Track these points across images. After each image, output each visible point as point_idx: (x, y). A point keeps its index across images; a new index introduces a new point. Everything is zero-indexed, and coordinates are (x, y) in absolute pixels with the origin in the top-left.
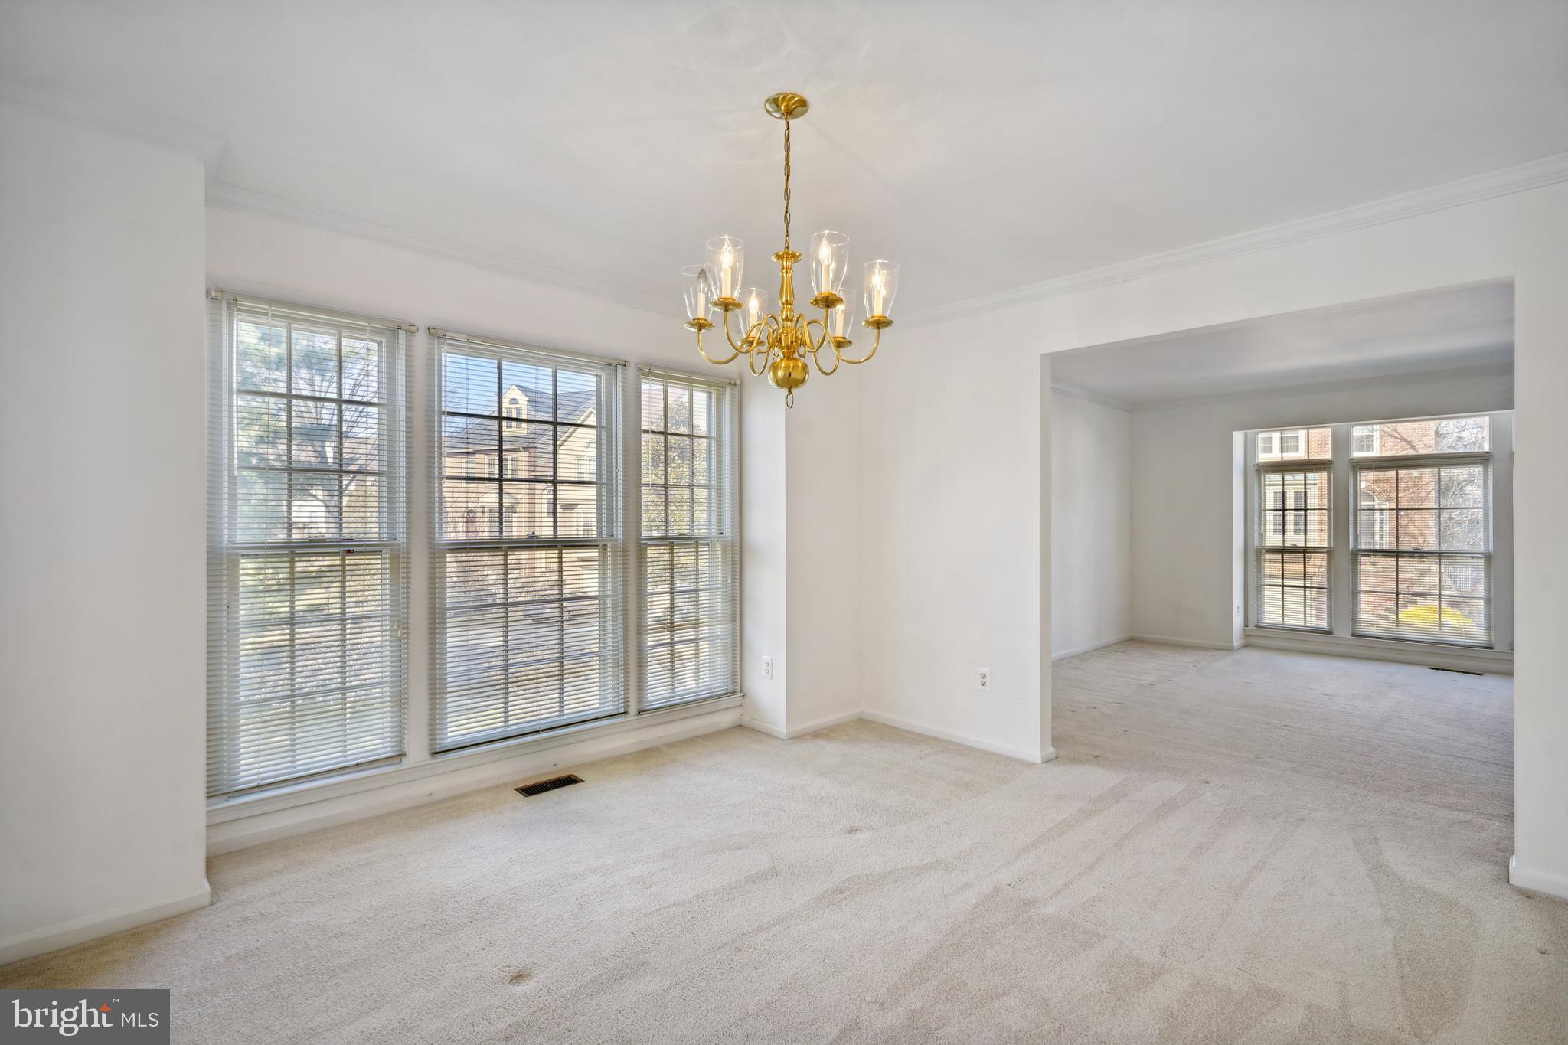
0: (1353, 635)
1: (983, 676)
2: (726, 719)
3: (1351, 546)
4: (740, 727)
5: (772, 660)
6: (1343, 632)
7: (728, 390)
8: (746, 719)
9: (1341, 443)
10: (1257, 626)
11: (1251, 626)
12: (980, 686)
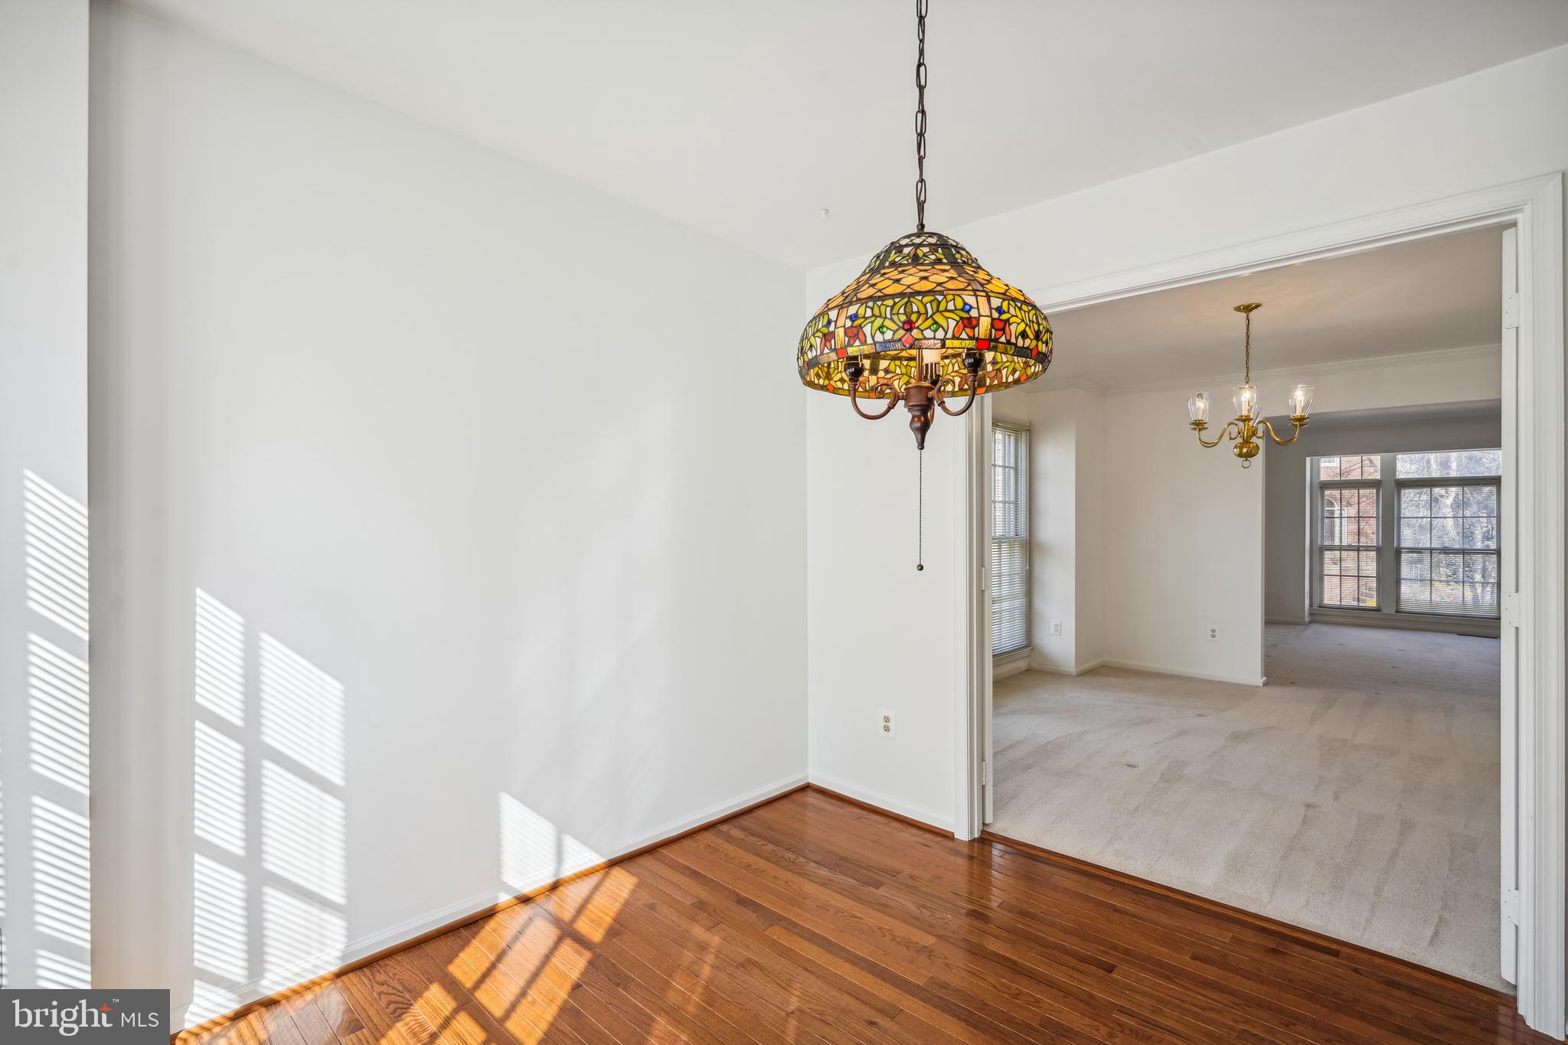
0: (1397, 612)
1: (1213, 631)
2: (1022, 664)
3: (1395, 545)
4: (1029, 671)
5: (1061, 623)
6: (1389, 610)
7: (1024, 434)
8: (1035, 665)
9: (1389, 468)
10: (1320, 607)
11: (1315, 606)
12: (1210, 638)
